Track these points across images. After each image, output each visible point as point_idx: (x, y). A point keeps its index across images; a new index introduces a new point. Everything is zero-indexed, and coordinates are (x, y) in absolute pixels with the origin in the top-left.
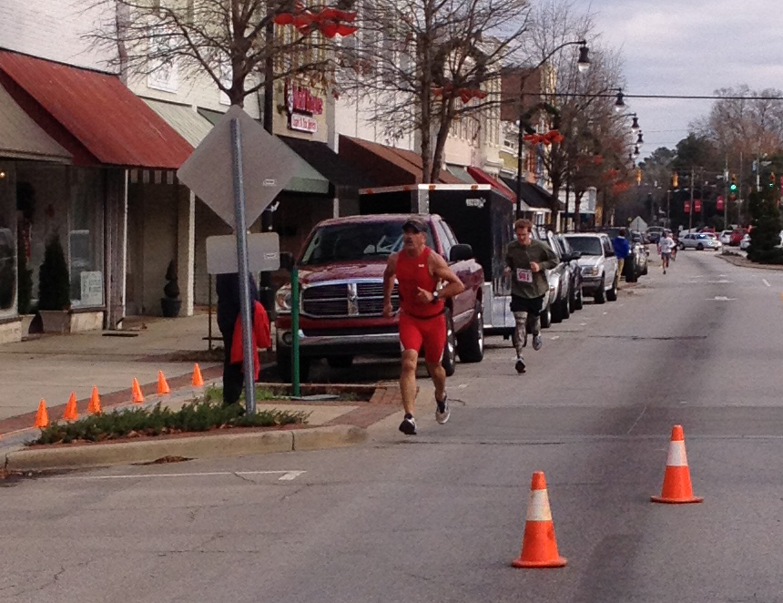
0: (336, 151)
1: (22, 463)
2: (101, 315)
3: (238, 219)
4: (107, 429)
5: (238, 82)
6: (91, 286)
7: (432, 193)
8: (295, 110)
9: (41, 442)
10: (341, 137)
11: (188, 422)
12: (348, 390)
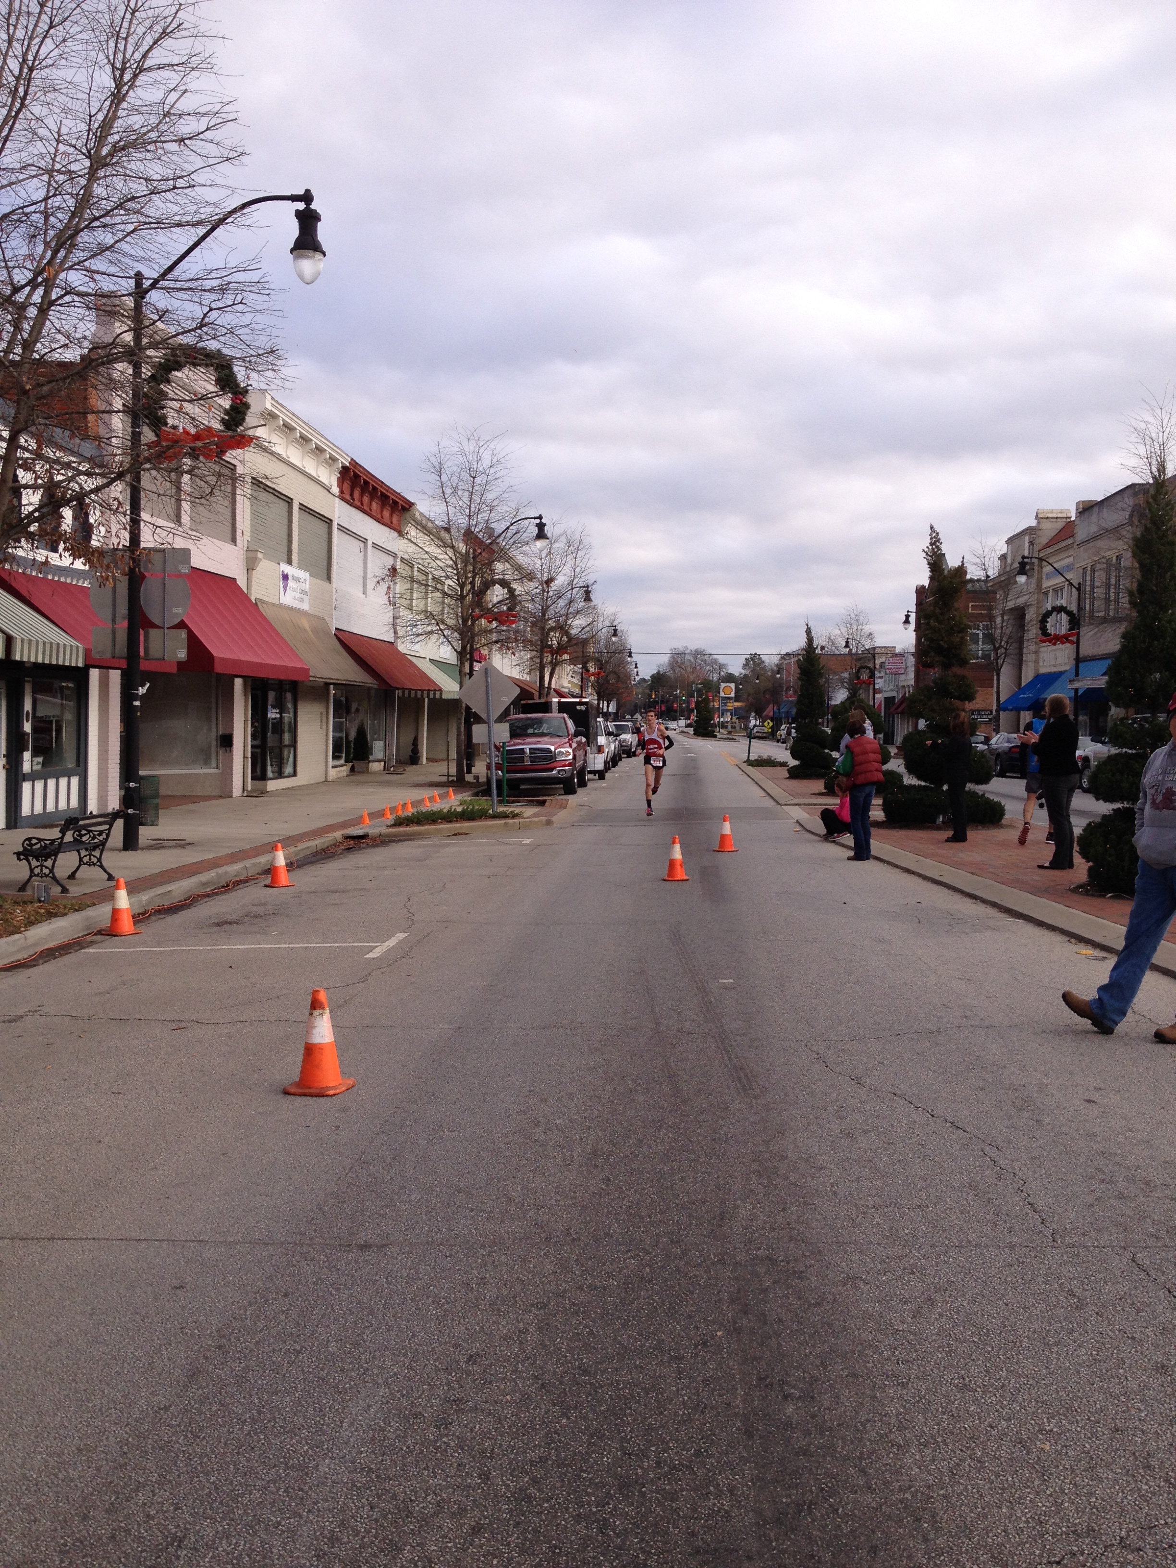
1: (388, 835)
2: (383, 763)
3: (488, 716)
4: (427, 819)
6: (378, 748)
7: (559, 703)
9: (394, 825)
11: (467, 816)
12: (532, 801)
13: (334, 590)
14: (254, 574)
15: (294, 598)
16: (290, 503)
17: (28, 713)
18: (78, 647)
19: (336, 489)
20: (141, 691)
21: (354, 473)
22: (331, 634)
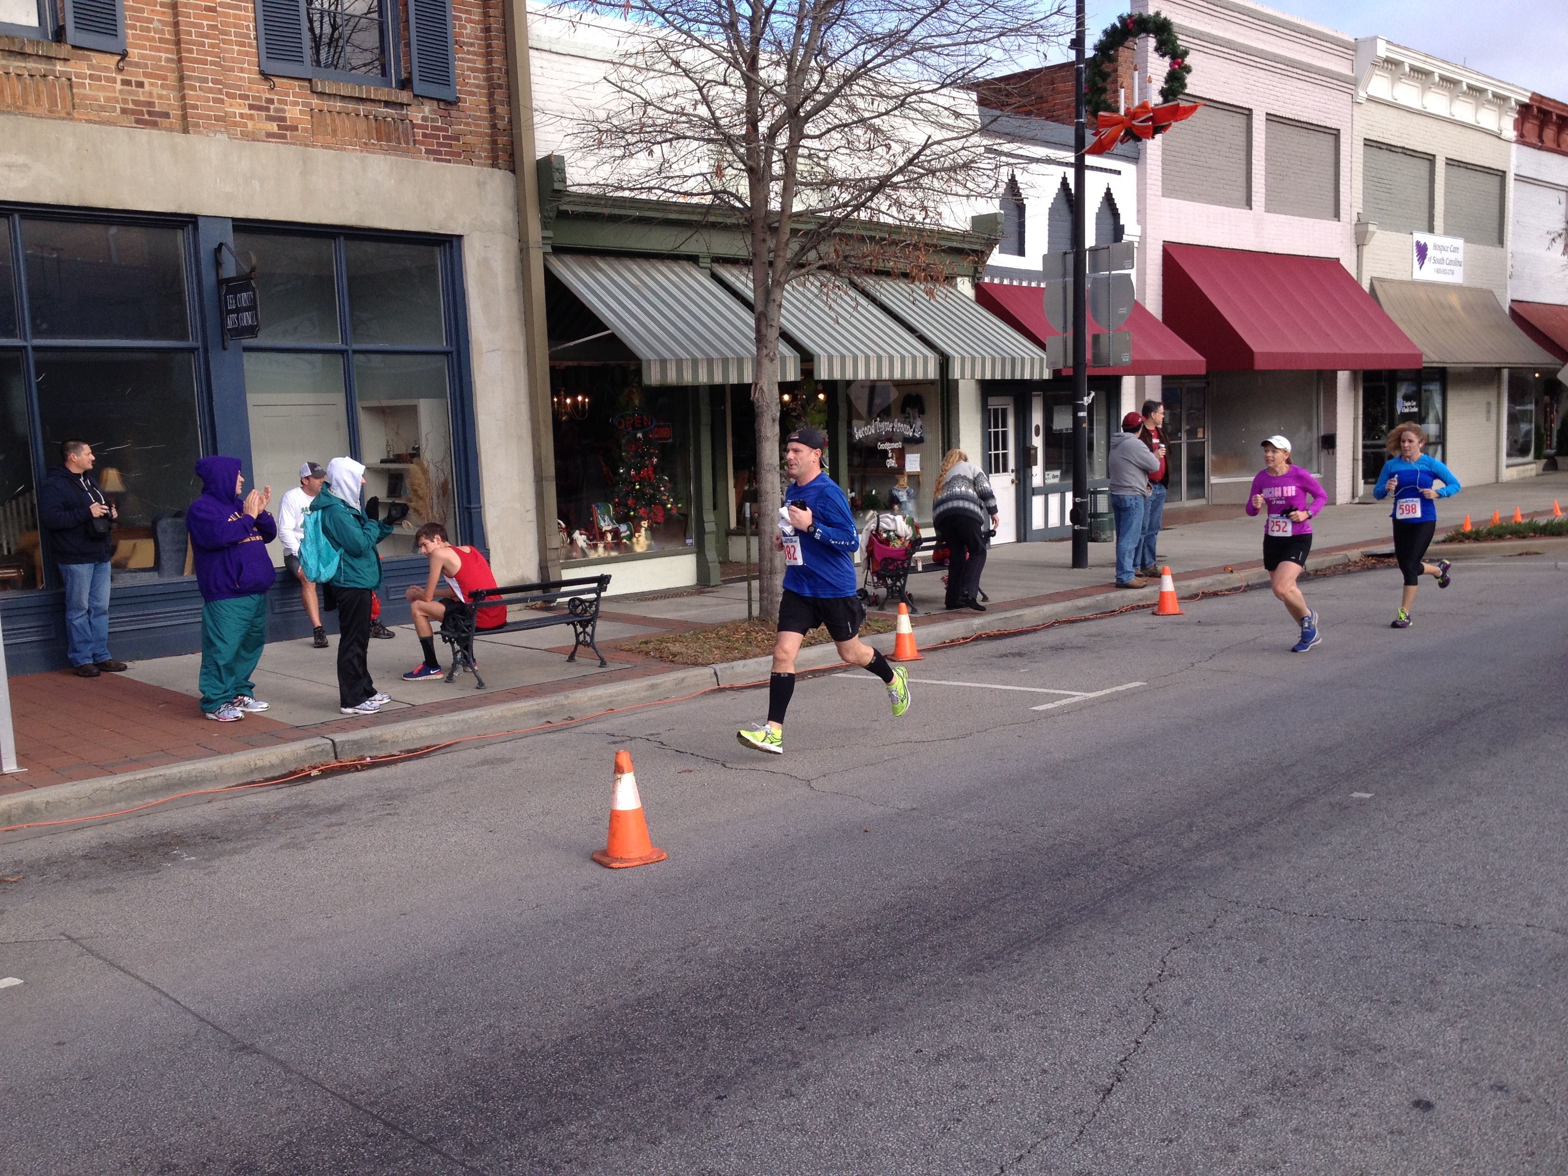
13: (1510, 255)
14: (1366, 250)
15: (1438, 271)
16: (1431, 159)
17: (1037, 427)
18: (1042, 359)
19: (1510, 133)
20: (1087, 401)
21: (1540, 110)
22: (1498, 308)
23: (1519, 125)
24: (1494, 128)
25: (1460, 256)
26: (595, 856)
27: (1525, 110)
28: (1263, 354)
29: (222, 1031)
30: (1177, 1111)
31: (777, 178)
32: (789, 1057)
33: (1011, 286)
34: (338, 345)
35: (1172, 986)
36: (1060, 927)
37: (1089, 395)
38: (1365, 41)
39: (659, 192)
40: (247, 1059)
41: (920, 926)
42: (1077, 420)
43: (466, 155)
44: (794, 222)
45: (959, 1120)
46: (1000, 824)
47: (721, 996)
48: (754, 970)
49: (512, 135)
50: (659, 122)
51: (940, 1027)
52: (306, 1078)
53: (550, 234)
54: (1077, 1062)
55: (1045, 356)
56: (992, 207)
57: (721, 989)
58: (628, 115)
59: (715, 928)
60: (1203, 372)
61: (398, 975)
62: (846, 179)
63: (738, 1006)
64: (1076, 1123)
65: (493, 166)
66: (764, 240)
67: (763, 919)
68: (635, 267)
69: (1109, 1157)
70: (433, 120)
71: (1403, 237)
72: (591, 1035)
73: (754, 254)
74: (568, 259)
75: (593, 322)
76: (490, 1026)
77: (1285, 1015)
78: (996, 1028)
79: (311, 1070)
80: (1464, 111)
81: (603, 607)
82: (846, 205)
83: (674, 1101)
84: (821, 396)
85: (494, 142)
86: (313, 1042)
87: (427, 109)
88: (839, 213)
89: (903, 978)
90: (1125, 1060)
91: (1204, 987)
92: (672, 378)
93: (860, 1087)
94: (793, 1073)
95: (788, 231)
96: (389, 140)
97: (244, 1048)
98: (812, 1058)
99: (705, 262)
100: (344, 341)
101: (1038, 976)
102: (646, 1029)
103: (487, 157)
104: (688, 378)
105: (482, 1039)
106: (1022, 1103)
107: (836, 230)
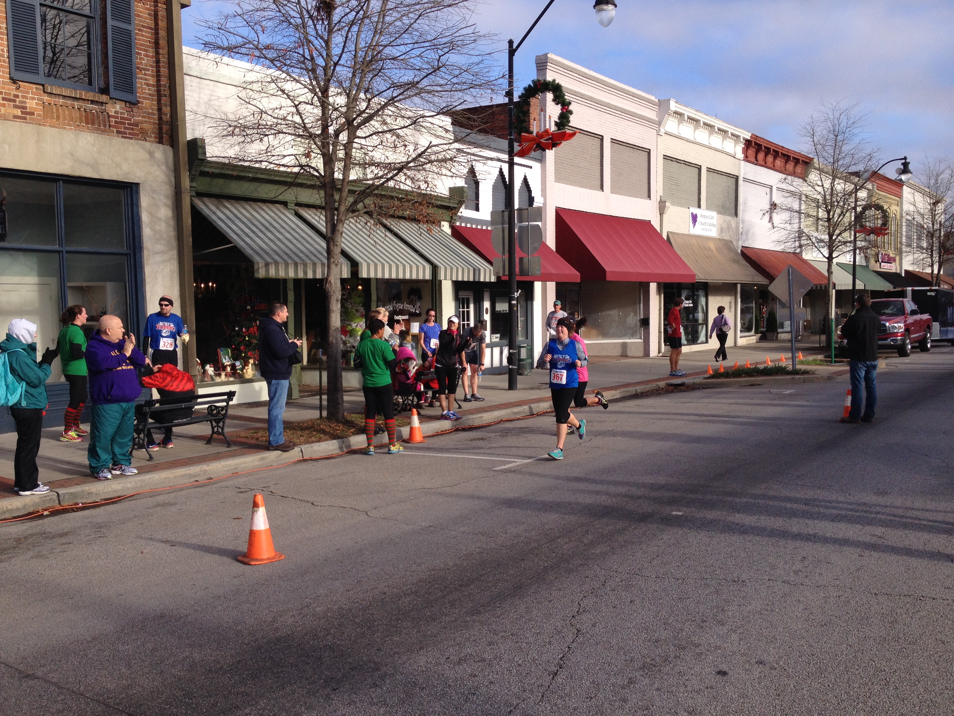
0: (903, 275)
1: (701, 384)
5: (831, 254)
7: (913, 291)
8: (882, 262)
9: (709, 378)
10: (906, 271)
13: (741, 222)
14: (665, 216)
15: (703, 229)
16: (699, 168)
17: (487, 309)
18: (490, 270)
19: (741, 156)
20: (516, 295)
21: (756, 143)
22: (734, 251)
23: (745, 151)
24: (732, 152)
25: (714, 221)
26: (239, 558)
27: (748, 143)
28: (612, 272)
29: (11, 667)
30: (594, 682)
31: (340, 160)
32: (372, 665)
33: (472, 228)
34: (56, 247)
35: (584, 617)
36: (521, 588)
37: (517, 292)
38: (664, 101)
39: (266, 164)
40: (31, 683)
41: (441, 591)
42: (511, 306)
43: (143, 135)
44: (350, 185)
45: (474, 694)
46: (481, 533)
47: (328, 634)
48: (346, 619)
49: (172, 125)
50: (269, 123)
51: (458, 644)
52: (73, 691)
53: (194, 184)
54: (537, 660)
55: (492, 269)
56: (460, 183)
57: (327, 630)
58: (251, 118)
59: (320, 596)
60: (579, 280)
61: (122, 630)
62: (381, 163)
63: (339, 640)
64: (539, 692)
65: (160, 142)
66: (332, 195)
67: (348, 591)
68: (248, 207)
69: (559, 708)
70: (122, 113)
71: (685, 210)
72: (251, 659)
73: (326, 203)
74: (206, 200)
75: (223, 238)
76: (187, 657)
77: (646, 630)
78: (490, 644)
79: (75, 687)
80: (716, 141)
81: (230, 412)
82: (381, 177)
83: (307, 693)
84: (360, 287)
85: (160, 129)
86: (73, 670)
87: (118, 107)
88: (377, 183)
89: (434, 620)
90: (563, 657)
91: (602, 617)
92: (272, 273)
93: (416, 679)
94: (376, 674)
95: (346, 190)
96: (93, 124)
97: (28, 676)
98: (386, 665)
99: (291, 206)
100: (60, 245)
101: (511, 615)
102: (284, 654)
103: (155, 137)
104: (282, 274)
105: (183, 665)
106: (509, 683)
107: (376, 192)
